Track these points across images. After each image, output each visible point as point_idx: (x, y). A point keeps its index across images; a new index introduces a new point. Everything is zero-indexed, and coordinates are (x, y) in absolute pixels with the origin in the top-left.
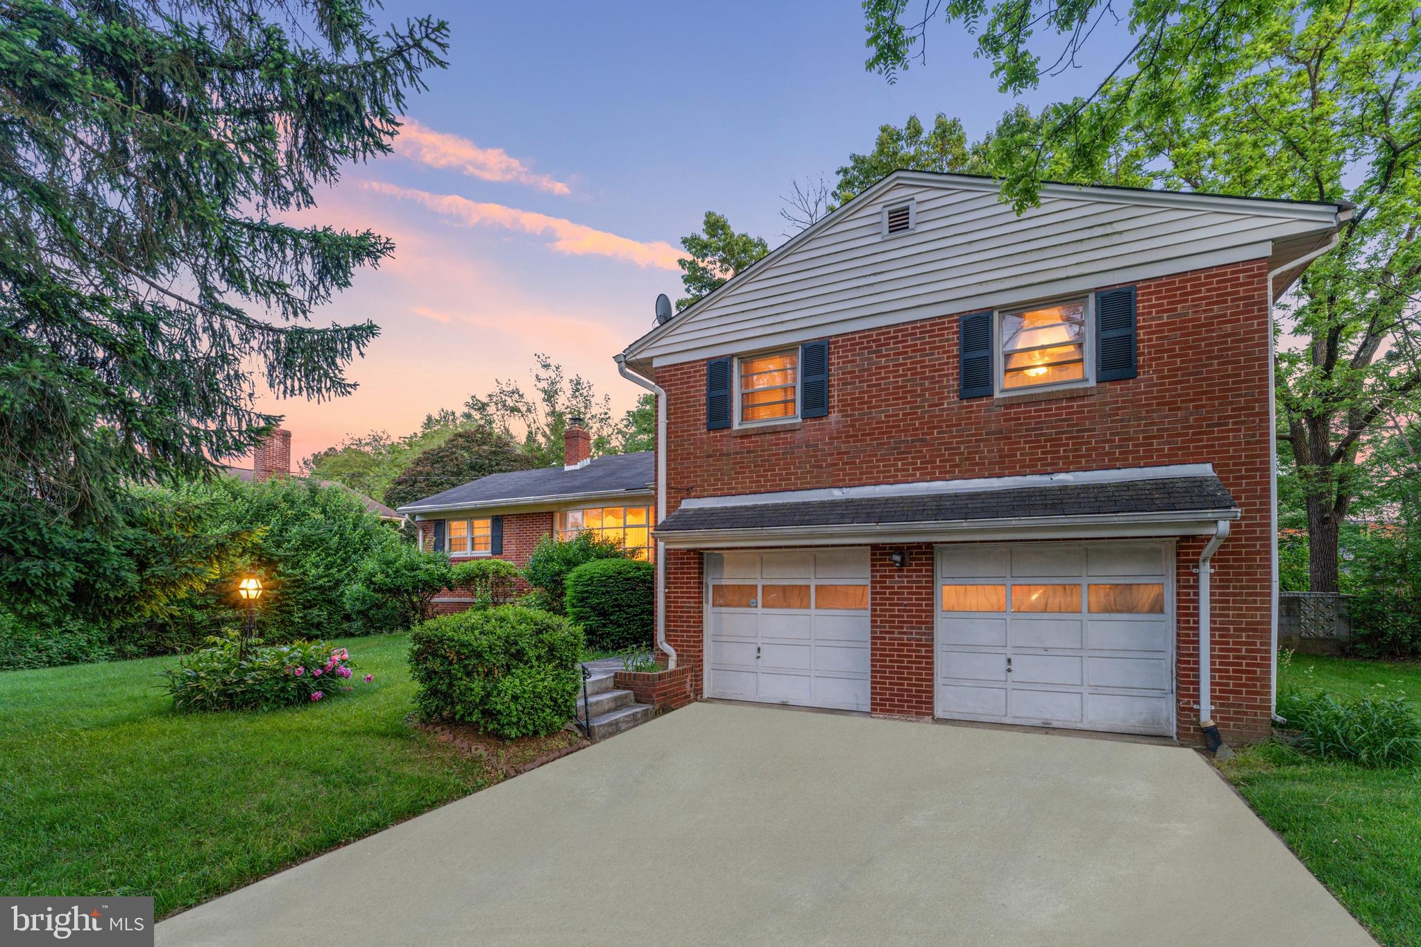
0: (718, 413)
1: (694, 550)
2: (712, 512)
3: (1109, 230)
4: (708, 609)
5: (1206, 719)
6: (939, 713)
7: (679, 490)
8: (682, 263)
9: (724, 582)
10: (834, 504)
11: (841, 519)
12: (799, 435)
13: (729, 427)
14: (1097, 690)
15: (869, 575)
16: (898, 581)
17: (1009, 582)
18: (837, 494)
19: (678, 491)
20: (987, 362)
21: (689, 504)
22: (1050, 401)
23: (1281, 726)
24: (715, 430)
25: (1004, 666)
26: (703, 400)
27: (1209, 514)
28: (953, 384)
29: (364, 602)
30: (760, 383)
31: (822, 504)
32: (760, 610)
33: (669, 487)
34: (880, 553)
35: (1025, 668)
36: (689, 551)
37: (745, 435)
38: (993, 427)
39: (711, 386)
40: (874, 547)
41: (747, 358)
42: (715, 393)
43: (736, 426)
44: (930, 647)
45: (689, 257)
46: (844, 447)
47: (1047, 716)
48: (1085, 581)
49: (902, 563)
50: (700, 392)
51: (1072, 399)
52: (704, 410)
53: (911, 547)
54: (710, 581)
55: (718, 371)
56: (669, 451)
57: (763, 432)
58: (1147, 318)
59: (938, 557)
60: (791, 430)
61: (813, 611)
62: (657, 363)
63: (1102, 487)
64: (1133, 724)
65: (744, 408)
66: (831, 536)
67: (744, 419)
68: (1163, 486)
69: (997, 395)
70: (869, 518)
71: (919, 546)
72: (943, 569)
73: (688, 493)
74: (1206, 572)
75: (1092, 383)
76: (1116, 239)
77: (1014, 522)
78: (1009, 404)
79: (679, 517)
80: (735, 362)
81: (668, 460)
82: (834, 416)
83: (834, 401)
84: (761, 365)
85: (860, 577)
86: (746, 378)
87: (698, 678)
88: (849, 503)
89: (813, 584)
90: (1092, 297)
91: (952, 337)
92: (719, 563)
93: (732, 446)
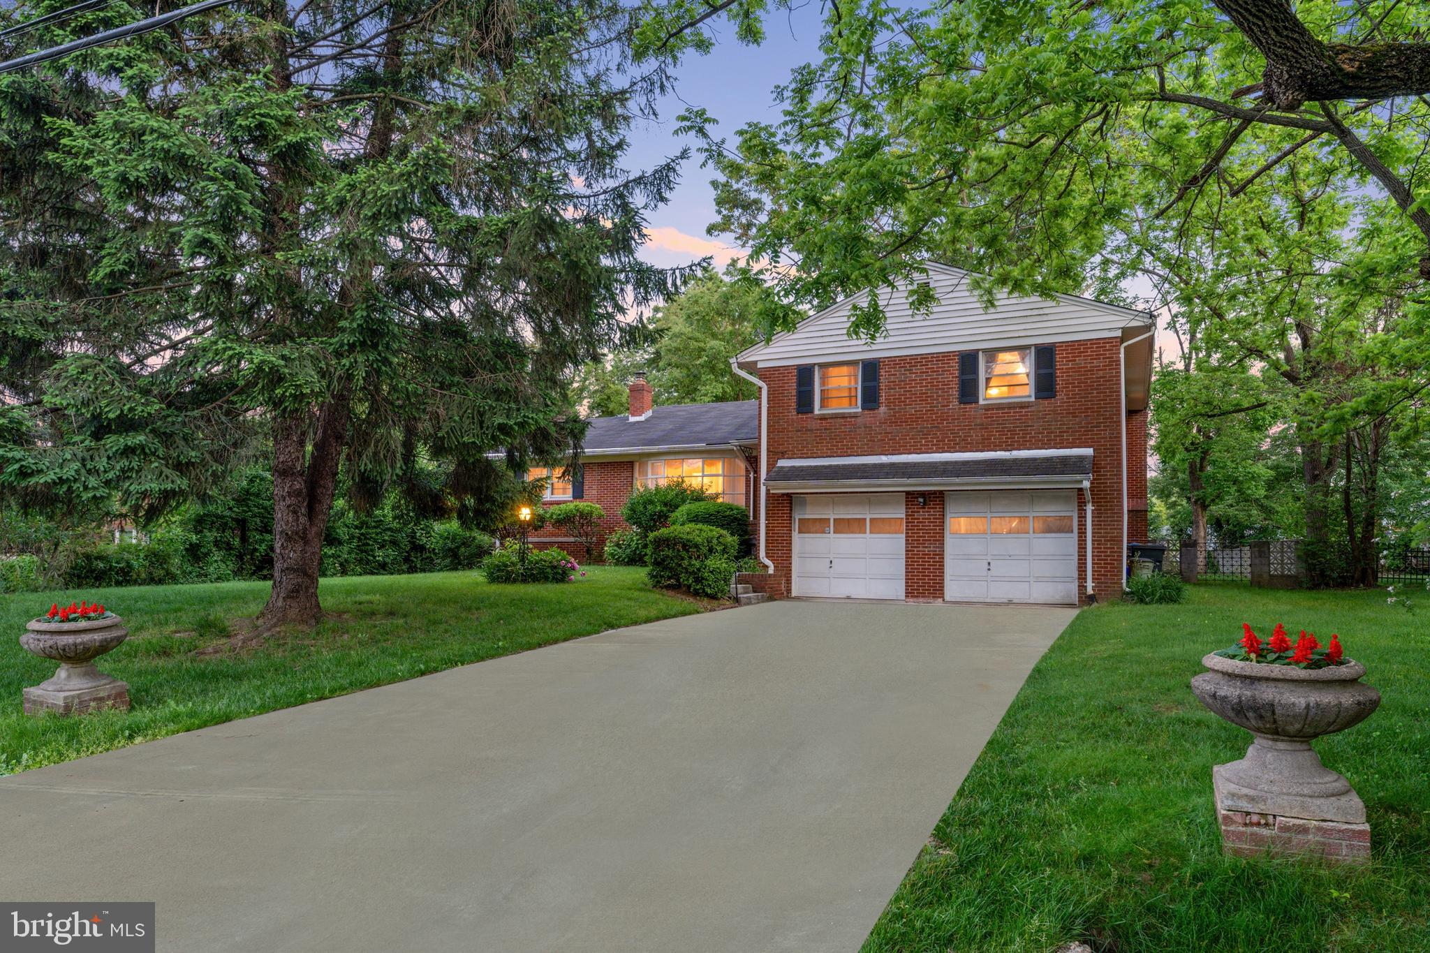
0: (805, 402)
1: (788, 495)
2: (801, 469)
3: (1041, 312)
4: (795, 535)
5: (1090, 591)
6: (947, 598)
7: (776, 453)
8: (714, 184)
9: (807, 517)
10: (882, 466)
11: (887, 476)
12: (859, 420)
13: (812, 412)
14: (1038, 580)
15: (904, 511)
16: (922, 514)
17: (989, 515)
18: (884, 459)
19: (774, 454)
20: (975, 382)
21: (783, 463)
22: (1009, 408)
23: (1128, 594)
24: (802, 413)
25: (986, 567)
26: (794, 392)
27: (1078, 477)
28: (955, 393)
29: (453, 540)
30: (833, 383)
31: (875, 466)
32: (832, 535)
33: (768, 450)
34: (911, 497)
35: (999, 568)
36: (783, 495)
37: (823, 418)
38: (978, 421)
39: (800, 384)
40: (908, 493)
41: (823, 366)
42: (803, 389)
43: (817, 411)
44: (942, 556)
45: (722, 179)
46: (889, 429)
47: (1011, 597)
48: (1032, 515)
49: (925, 503)
50: (792, 387)
51: (1022, 407)
52: (794, 399)
53: (930, 493)
54: (797, 516)
55: (805, 374)
56: (769, 426)
57: (835, 416)
58: (1061, 364)
59: (947, 499)
60: (855, 416)
61: (868, 535)
62: (760, 365)
63: (1034, 460)
64: (1057, 598)
65: (822, 400)
66: (880, 486)
67: (822, 406)
68: (1064, 460)
69: (981, 402)
70: (903, 475)
71: (935, 492)
72: (950, 509)
73: (783, 455)
74: (1090, 508)
75: (1033, 399)
76: (1045, 318)
77: (983, 479)
78: (988, 408)
79: (778, 472)
80: (816, 368)
81: (768, 432)
82: (883, 409)
83: (883, 399)
84: (833, 371)
85: (899, 513)
86: (824, 380)
87: (789, 581)
88: (892, 465)
89: (868, 517)
90: (1033, 349)
91: (955, 365)
92: (803, 503)
93: (814, 425)
